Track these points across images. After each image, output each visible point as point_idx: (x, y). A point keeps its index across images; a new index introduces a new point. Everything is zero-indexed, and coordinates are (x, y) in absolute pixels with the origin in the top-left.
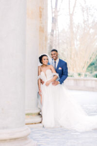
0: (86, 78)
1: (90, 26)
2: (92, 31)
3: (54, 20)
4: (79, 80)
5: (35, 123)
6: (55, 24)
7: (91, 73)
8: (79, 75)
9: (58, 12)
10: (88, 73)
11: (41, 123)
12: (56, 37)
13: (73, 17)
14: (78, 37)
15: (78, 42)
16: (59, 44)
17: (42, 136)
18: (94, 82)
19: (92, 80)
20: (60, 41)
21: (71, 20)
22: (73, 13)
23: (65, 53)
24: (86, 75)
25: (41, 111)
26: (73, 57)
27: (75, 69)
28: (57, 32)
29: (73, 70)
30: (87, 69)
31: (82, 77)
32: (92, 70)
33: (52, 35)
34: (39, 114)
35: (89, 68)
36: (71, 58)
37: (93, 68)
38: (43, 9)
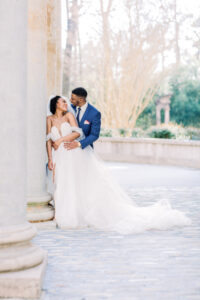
0: (134, 139)
1: (142, 36)
2: (146, 46)
3: (72, 25)
4: (122, 142)
5: (42, 221)
6: (73, 32)
7: (145, 129)
8: (122, 132)
9: (79, 8)
10: (139, 129)
11: (52, 219)
12: (76, 58)
13: (109, 18)
14: (119, 59)
15: (120, 69)
16: (81, 72)
17: (55, 243)
18: (150, 146)
19: (147, 143)
20: (84, 65)
21: (105, 26)
22: (109, 11)
23: (93, 90)
24: (135, 134)
25: (52, 199)
26: (109, 97)
27: (113, 122)
28: (78, 48)
29: (110, 124)
30: (137, 121)
31: (128, 137)
32: (146, 124)
33: (68, 55)
34: (49, 204)
35: (141, 120)
36: (105, 100)
37: (150, 120)
38: (53, 8)
